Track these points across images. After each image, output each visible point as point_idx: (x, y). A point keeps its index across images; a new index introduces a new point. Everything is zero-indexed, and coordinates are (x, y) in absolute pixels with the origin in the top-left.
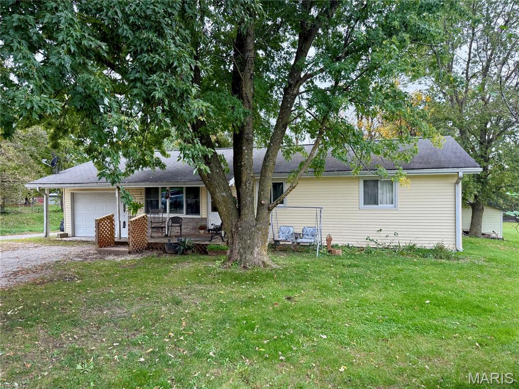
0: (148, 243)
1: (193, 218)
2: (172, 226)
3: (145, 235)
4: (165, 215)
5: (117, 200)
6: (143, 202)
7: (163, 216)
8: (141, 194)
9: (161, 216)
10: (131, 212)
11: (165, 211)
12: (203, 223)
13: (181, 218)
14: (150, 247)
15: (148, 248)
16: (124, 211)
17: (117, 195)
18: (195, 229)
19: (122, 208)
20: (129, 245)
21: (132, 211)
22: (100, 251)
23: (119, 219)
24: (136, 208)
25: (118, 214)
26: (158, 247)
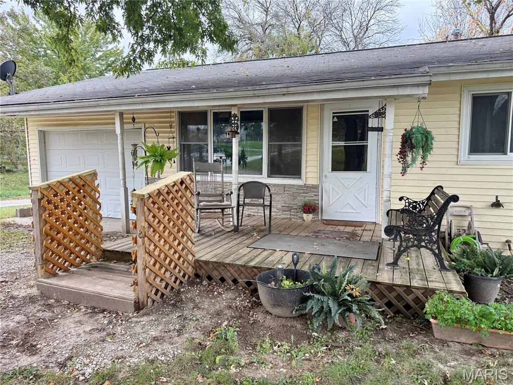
0: (197, 261)
1: (284, 186)
2: (245, 204)
3: (189, 239)
4: (227, 178)
5: (119, 141)
6: (175, 145)
7: (225, 180)
8: (171, 127)
9: (219, 179)
10: (149, 169)
11: (228, 169)
12: (309, 198)
13: (266, 185)
14: (202, 273)
15: (197, 275)
16: (135, 164)
17: (118, 131)
18: (290, 209)
19: (129, 159)
20: (135, 262)
21: (150, 164)
22: (50, 288)
23: (125, 183)
24: (159, 158)
25: (121, 172)
26: (227, 276)
